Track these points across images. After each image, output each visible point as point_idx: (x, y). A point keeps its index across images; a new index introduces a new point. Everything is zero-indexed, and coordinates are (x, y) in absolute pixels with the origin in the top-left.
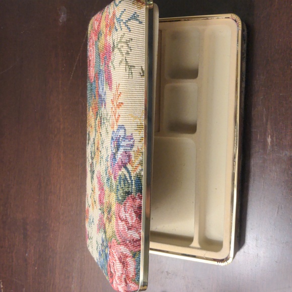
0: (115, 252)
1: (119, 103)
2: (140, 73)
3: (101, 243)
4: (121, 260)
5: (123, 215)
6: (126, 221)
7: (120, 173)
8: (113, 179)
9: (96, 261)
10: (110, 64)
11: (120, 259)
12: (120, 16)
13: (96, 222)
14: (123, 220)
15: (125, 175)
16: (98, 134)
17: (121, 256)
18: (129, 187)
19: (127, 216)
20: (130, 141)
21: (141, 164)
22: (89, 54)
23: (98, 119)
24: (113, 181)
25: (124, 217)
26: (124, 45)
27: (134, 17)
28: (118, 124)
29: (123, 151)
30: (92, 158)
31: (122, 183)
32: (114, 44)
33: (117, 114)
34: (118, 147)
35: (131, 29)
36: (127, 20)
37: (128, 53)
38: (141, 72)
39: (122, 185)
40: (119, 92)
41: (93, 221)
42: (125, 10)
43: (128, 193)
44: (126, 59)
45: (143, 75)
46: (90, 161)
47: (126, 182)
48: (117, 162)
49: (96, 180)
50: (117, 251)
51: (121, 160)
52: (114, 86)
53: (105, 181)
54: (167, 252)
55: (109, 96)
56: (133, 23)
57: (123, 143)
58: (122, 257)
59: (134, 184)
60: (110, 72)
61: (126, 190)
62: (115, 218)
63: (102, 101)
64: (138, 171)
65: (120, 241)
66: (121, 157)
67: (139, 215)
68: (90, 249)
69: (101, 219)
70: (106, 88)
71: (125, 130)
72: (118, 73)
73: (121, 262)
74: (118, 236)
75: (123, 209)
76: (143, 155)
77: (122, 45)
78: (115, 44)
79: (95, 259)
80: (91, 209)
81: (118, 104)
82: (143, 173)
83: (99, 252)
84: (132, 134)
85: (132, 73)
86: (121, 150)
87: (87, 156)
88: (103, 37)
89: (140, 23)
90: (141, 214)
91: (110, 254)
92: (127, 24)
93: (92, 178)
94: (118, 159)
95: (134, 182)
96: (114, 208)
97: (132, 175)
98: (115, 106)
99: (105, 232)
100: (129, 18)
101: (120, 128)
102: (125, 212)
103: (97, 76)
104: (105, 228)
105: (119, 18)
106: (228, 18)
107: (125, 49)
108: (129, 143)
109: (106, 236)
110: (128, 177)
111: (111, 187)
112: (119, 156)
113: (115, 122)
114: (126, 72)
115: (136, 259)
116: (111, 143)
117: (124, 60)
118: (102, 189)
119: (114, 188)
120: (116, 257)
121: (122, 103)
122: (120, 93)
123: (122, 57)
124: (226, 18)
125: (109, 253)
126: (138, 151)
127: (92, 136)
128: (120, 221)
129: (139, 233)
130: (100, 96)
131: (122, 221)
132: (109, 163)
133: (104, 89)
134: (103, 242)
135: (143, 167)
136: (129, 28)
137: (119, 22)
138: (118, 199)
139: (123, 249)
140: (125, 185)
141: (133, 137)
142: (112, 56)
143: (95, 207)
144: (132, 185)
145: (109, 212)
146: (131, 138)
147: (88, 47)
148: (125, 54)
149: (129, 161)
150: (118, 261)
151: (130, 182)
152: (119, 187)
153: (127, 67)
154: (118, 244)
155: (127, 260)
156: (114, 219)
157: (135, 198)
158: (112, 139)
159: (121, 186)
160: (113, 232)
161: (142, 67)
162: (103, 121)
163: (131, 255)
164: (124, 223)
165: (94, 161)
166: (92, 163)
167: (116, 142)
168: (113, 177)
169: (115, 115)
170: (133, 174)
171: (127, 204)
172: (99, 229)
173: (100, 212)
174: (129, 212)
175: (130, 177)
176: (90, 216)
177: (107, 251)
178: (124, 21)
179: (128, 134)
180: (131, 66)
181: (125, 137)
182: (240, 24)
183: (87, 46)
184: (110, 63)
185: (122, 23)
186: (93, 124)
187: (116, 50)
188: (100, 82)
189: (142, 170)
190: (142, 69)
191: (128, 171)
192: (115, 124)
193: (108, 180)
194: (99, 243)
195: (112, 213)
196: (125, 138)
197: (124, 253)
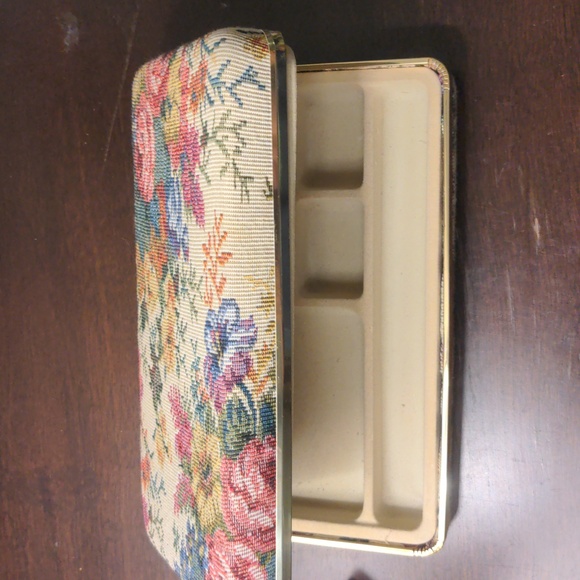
0: (224, 557)
1: (223, 253)
2: (265, 191)
3: (186, 533)
4: (237, 572)
5: (238, 481)
6: (245, 494)
7: (230, 396)
8: (213, 408)
9: (173, 567)
10: (197, 171)
11: (235, 569)
12: (219, 74)
13: (172, 489)
14: (240, 491)
15: (240, 400)
16: (168, 311)
17: (236, 564)
18: (249, 425)
19: (247, 484)
20: (247, 330)
21: (271, 375)
22: (137, 141)
23: (167, 279)
24: (214, 413)
25: (241, 485)
26: (229, 134)
27: (249, 76)
28: (222, 297)
29: (234, 351)
30: (155, 359)
31: (235, 416)
32: (205, 130)
33: (219, 276)
34: (223, 344)
35: (242, 101)
36: (234, 82)
37: (238, 151)
38: (267, 189)
39: (235, 421)
40: (221, 230)
41: (161, 487)
42: (229, 61)
43: (247, 437)
44: (234, 164)
45: (270, 195)
46: (151, 363)
47: (243, 414)
48: (221, 375)
49: (166, 406)
50: (227, 554)
51: (232, 369)
52: (209, 217)
53: (193, 409)
54: (311, 535)
55: (196, 237)
56: (247, 90)
57: (234, 336)
58: (239, 566)
59: (258, 416)
60: (198, 188)
61: (244, 430)
62: (220, 488)
63: (176, 244)
64: (266, 391)
65: (234, 533)
66: (230, 364)
67: (270, 480)
68: (156, 541)
69: (184, 486)
70: (188, 220)
71: (238, 308)
72: (218, 191)
73: (237, 576)
74: (228, 524)
75: (238, 469)
76: (276, 357)
77: (225, 134)
78: (210, 131)
79: (172, 565)
80: (155, 463)
81: (220, 255)
82: (275, 394)
83: (182, 552)
84: (251, 316)
85: (247, 191)
86: (231, 350)
87: (141, 352)
88: (175, 111)
89: (262, 87)
90: (274, 477)
91: (210, 558)
92: (234, 91)
93: (157, 398)
94: (224, 367)
95: (258, 412)
96: (217, 466)
97: (255, 400)
98: (214, 259)
99: (196, 514)
100: (239, 79)
101: (227, 305)
102: (243, 474)
103: (163, 190)
104: (194, 505)
105: (217, 78)
106: (422, 66)
107: (231, 143)
108: (247, 335)
109: (198, 521)
110: (246, 405)
111: (209, 423)
112: (227, 361)
113: (214, 292)
114: (235, 190)
115: (267, 566)
116: (206, 334)
117: (231, 165)
118: (183, 423)
119: (216, 426)
120: (227, 566)
121: (229, 254)
122: (225, 233)
123: (226, 158)
124: (417, 66)
125: (207, 556)
126: (266, 350)
127: (153, 312)
128: (233, 494)
129: (272, 516)
130: (172, 233)
131: (236, 493)
132: (202, 375)
133: (180, 219)
134: (191, 532)
135: (276, 382)
136: (239, 99)
137: (216, 86)
138: (226, 449)
139: (241, 550)
140: (240, 421)
141: (255, 322)
142: (201, 156)
143: (167, 459)
144: (255, 419)
145: (206, 474)
146: (250, 324)
147: (134, 127)
148: (231, 153)
149: (248, 372)
150: (232, 574)
151: (250, 413)
152: (229, 425)
153: (237, 179)
154: (229, 540)
155: (250, 570)
156: (218, 490)
157: (261, 445)
158: (208, 325)
159: (232, 422)
160: (218, 516)
161: (267, 178)
162: (180, 286)
163: (257, 559)
164: (241, 497)
165: (161, 365)
166: (156, 368)
167: (217, 334)
168: (212, 404)
169: (214, 278)
170: (256, 398)
171: (247, 459)
172: (179, 506)
173: (180, 471)
174: (251, 474)
175: (251, 404)
176: (154, 474)
177: (204, 552)
178: (229, 85)
179: (244, 316)
180: (245, 178)
181: (239, 323)
182: (447, 78)
183: (130, 125)
184: (197, 169)
185: (223, 89)
186: (155, 289)
187: (211, 145)
188: (169, 203)
189: (274, 387)
190: (268, 182)
191: (246, 393)
192: (215, 297)
193: (200, 408)
194: (180, 533)
195: (212, 477)
196: (237, 325)
197: (243, 557)
